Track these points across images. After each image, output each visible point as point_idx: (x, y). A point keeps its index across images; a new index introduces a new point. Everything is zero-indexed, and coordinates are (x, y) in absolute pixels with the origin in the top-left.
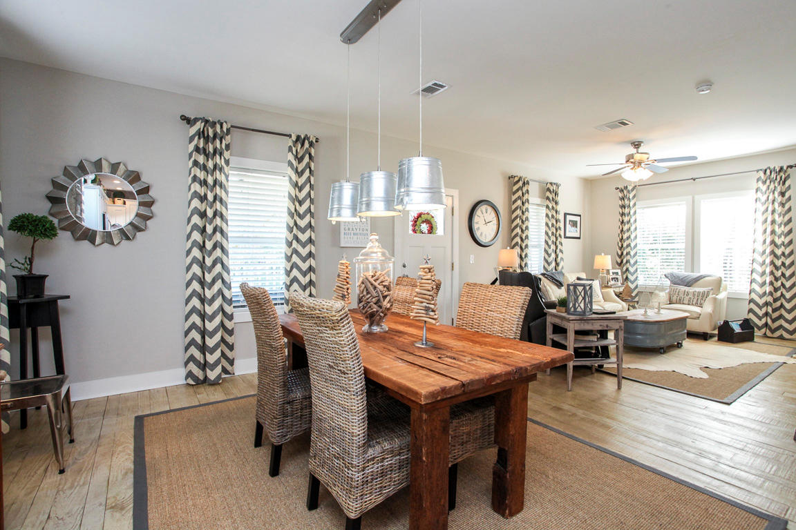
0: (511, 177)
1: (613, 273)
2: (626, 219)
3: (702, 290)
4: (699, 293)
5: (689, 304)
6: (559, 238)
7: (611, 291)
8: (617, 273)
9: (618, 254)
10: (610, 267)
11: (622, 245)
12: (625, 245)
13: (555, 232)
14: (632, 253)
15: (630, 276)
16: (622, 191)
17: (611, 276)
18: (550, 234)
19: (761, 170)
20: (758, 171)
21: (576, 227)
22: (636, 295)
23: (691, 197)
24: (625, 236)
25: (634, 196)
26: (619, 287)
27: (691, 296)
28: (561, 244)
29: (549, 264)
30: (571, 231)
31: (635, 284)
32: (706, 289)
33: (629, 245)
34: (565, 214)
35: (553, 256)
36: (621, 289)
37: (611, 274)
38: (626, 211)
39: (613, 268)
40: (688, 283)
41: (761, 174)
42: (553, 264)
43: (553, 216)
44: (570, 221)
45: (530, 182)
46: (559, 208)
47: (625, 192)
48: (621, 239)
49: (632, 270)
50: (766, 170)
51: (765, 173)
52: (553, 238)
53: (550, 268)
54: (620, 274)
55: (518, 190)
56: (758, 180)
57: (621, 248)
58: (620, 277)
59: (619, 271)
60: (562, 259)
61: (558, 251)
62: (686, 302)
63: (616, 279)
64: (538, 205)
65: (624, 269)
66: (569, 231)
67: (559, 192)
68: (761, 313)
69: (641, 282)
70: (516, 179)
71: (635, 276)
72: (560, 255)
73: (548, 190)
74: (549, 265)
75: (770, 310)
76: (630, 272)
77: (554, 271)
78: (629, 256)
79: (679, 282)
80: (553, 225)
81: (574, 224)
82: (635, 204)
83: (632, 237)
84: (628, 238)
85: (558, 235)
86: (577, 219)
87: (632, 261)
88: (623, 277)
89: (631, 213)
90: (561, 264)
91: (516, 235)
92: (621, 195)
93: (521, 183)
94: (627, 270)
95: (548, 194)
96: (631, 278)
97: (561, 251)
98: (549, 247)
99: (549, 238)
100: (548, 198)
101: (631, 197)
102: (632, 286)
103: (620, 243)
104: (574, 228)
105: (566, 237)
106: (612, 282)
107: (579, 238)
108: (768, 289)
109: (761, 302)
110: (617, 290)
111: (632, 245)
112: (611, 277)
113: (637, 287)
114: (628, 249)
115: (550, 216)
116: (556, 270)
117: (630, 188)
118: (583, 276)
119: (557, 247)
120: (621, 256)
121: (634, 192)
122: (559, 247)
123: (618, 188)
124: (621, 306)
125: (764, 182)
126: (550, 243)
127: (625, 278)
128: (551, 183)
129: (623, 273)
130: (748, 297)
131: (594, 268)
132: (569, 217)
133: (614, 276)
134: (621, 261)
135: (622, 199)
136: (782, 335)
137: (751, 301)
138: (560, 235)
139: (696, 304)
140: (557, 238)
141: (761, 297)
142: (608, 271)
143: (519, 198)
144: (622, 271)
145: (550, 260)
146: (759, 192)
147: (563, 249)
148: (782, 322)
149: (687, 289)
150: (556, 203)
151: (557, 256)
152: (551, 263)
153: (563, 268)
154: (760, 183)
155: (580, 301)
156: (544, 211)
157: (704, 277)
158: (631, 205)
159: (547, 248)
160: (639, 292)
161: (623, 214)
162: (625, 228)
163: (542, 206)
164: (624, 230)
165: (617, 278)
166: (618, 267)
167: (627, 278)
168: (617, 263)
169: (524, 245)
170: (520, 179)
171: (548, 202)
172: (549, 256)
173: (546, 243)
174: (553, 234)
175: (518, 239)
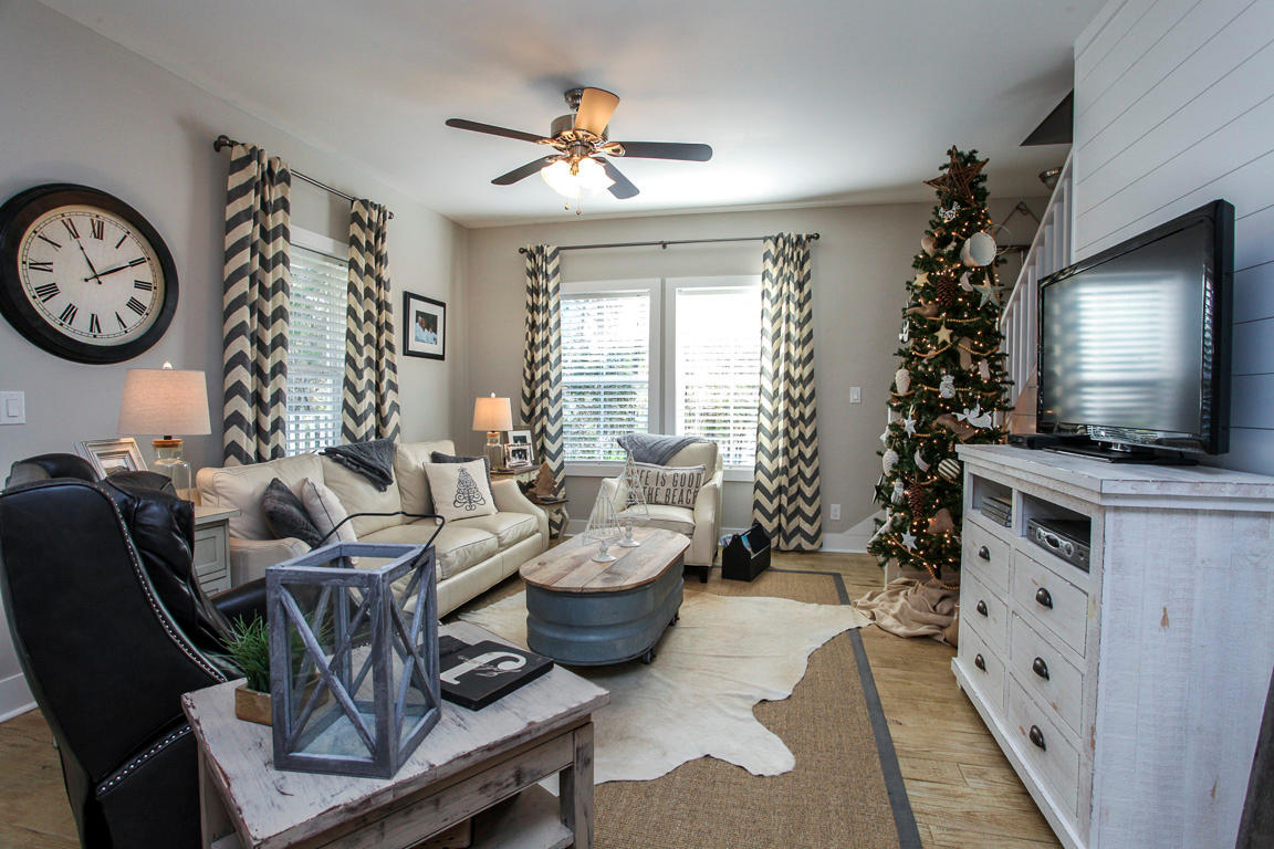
0: (222, 144)
1: (516, 439)
2: (540, 318)
3: (686, 471)
4: (684, 477)
5: (666, 504)
6: (387, 351)
7: (512, 483)
8: (523, 439)
9: (524, 395)
10: (508, 425)
11: (533, 376)
12: (538, 375)
13: (375, 335)
14: (553, 394)
15: (548, 444)
16: (532, 256)
17: (511, 446)
18: (361, 339)
19: (770, 238)
20: (765, 239)
21: (435, 331)
22: (562, 484)
23: (658, 280)
24: (539, 356)
25: (556, 271)
26: (529, 471)
27: (669, 485)
28: (393, 367)
29: (359, 420)
30: (421, 340)
31: (558, 461)
32: (693, 469)
33: (546, 377)
34: (407, 296)
35: (370, 398)
36: (534, 476)
37: (511, 442)
38: (542, 300)
39: (515, 428)
40: (662, 456)
41: (771, 246)
42: (371, 421)
43: (368, 292)
44: (418, 313)
45: (293, 180)
46: (386, 273)
47: (539, 259)
48: (531, 364)
49: (552, 430)
50: (777, 239)
51: (776, 244)
52: (370, 352)
53: (361, 432)
54: (529, 440)
55: (242, 190)
56: (766, 256)
57: (531, 382)
58: (529, 448)
59: (527, 434)
60: (395, 407)
61: (384, 384)
62: (661, 498)
63: (521, 453)
64: (326, 256)
65: (538, 428)
66: (417, 339)
67: (386, 230)
68: (771, 508)
69: (569, 454)
70: (238, 153)
71: (558, 444)
72: (390, 397)
73: (356, 218)
74: (358, 424)
75: (784, 500)
76: (548, 436)
77: (373, 439)
78: (546, 400)
79: (645, 455)
80: (368, 316)
81: (429, 322)
82: (557, 288)
83: (553, 358)
84: (546, 359)
85: (383, 344)
86: (436, 311)
87: (553, 412)
88: (535, 448)
89: (551, 306)
90: (394, 420)
91: (240, 330)
92: (529, 265)
93: (254, 170)
94: (543, 429)
95: (355, 229)
96: (552, 447)
97: (393, 386)
98: (359, 374)
99: (359, 350)
100: (354, 241)
101: (550, 272)
102: (553, 466)
103: (528, 371)
104: (427, 334)
105: (407, 353)
106: (514, 461)
107: (441, 358)
108: (781, 461)
109: (771, 487)
110: (525, 479)
111: (553, 376)
112: (511, 449)
113: (562, 466)
114: (545, 385)
115: (362, 291)
116: (378, 434)
117: (549, 251)
118: (448, 449)
119: (380, 376)
120: (530, 400)
121: (557, 260)
122: (388, 374)
123: (525, 251)
124: (535, 519)
125: (775, 262)
126: (360, 363)
127: (538, 448)
128: (365, 203)
129: (535, 437)
130: (751, 478)
131: (475, 428)
132: (416, 305)
133: (519, 446)
134: (533, 410)
135: (533, 274)
136: (800, 545)
137: (758, 486)
138: (390, 346)
139: (680, 504)
140: (380, 353)
141: (771, 478)
142: (505, 434)
143: (248, 214)
144: (533, 433)
145: (361, 408)
146: (767, 279)
147: (397, 380)
148: (799, 521)
149: (660, 469)
150: (381, 259)
151: (381, 399)
152: (364, 417)
153: (397, 429)
154: (769, 262)
155: (356, 671)
156: (343, 275)
157: (689, 443)
158: (550, 290)
159: (352, 376)
160: (566, 477)
161: (534, 308)
162: (539, 338)
163: (340, 262)
164: (536, 342)
165: (524, 451)
166: (523, 423)
167: (543, 447)
168: (522, 414)
169: (268, 365)
170: (254, 154)
171: (354, 253)
172: (359, 397)
173: (349, 360)
174: (368, 339)
175: (243, 344)
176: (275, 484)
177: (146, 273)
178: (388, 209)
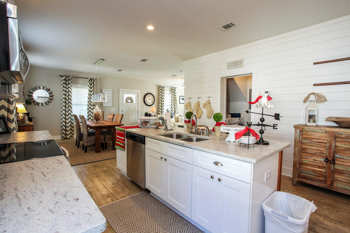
0: (158, 86)
6: (176, 104)
29: (172, 111)
35: (174, 109)
42: (174, 111)
45: (165, 87)
46: (176, 95)
52: (174, 104)
55: (160, 90)
61: (175, 107)
64: (169, 94)
66: (181, 101)
67: (176, 90)
72: (176, 109)
73: (172, 89)
80: (174, 100)
81: (183, 99)
86: (184, 97)
90: (176, 111)
93: (161, 88)
104: (183, 101)
105: (179, 103)
115: (173, 97)
122: (176, 106)
128: (173, 87)
132: (181, 97)
143: (161, 92)
147: (177, 107)
150: (175, 93)
156: (171, 95)
169: (162, 103)
170: (161, 87)
171: (172, 93)
172: (172, 109)
173: (171, 105)
174: (174, 102)
175: (160, 104)
176: (161, 116)
177: (153, 101)
178: (175, 87)
